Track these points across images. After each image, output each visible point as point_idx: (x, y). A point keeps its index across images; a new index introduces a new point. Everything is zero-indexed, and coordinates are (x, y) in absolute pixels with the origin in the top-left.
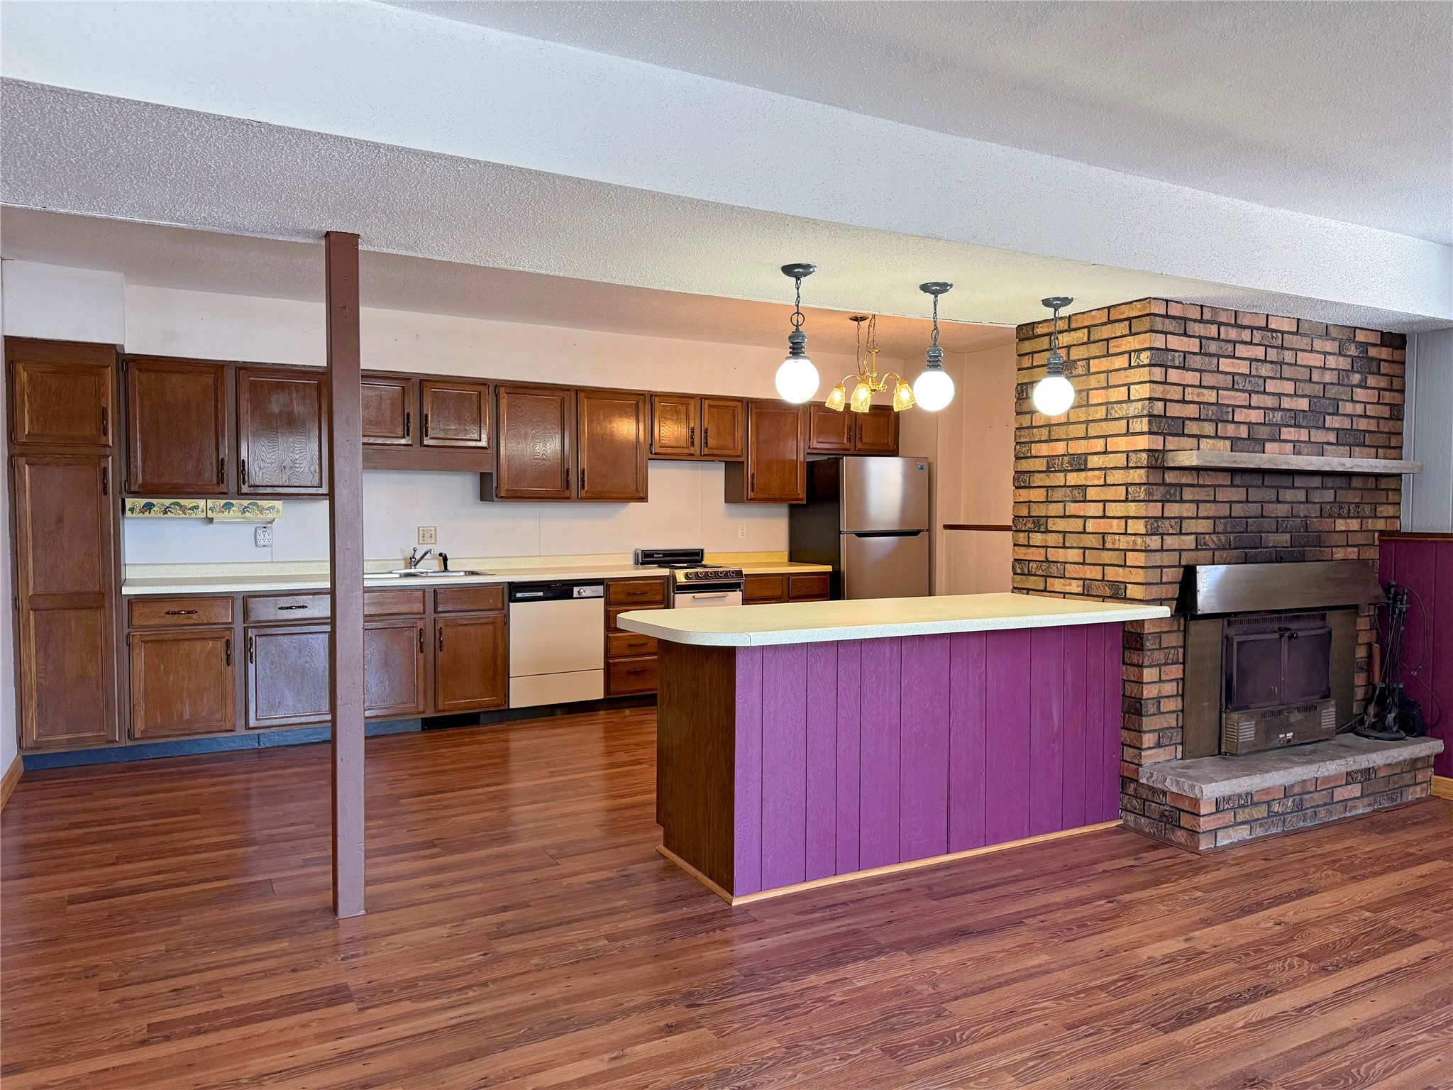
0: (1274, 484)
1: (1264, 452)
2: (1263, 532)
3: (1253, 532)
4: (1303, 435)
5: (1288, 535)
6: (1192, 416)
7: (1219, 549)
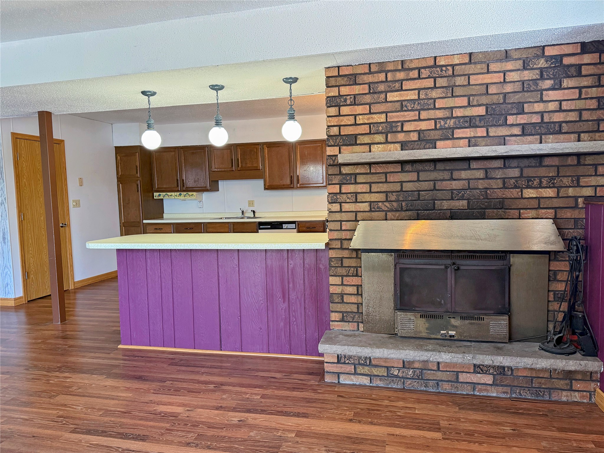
0: (448, 168)
1: (435, 148)
2: (436, 200)
3: (427, 200)
4: (481, 132)
5: (466, 201)
6: (363, 133)
7: (391, 211)
